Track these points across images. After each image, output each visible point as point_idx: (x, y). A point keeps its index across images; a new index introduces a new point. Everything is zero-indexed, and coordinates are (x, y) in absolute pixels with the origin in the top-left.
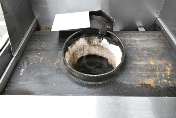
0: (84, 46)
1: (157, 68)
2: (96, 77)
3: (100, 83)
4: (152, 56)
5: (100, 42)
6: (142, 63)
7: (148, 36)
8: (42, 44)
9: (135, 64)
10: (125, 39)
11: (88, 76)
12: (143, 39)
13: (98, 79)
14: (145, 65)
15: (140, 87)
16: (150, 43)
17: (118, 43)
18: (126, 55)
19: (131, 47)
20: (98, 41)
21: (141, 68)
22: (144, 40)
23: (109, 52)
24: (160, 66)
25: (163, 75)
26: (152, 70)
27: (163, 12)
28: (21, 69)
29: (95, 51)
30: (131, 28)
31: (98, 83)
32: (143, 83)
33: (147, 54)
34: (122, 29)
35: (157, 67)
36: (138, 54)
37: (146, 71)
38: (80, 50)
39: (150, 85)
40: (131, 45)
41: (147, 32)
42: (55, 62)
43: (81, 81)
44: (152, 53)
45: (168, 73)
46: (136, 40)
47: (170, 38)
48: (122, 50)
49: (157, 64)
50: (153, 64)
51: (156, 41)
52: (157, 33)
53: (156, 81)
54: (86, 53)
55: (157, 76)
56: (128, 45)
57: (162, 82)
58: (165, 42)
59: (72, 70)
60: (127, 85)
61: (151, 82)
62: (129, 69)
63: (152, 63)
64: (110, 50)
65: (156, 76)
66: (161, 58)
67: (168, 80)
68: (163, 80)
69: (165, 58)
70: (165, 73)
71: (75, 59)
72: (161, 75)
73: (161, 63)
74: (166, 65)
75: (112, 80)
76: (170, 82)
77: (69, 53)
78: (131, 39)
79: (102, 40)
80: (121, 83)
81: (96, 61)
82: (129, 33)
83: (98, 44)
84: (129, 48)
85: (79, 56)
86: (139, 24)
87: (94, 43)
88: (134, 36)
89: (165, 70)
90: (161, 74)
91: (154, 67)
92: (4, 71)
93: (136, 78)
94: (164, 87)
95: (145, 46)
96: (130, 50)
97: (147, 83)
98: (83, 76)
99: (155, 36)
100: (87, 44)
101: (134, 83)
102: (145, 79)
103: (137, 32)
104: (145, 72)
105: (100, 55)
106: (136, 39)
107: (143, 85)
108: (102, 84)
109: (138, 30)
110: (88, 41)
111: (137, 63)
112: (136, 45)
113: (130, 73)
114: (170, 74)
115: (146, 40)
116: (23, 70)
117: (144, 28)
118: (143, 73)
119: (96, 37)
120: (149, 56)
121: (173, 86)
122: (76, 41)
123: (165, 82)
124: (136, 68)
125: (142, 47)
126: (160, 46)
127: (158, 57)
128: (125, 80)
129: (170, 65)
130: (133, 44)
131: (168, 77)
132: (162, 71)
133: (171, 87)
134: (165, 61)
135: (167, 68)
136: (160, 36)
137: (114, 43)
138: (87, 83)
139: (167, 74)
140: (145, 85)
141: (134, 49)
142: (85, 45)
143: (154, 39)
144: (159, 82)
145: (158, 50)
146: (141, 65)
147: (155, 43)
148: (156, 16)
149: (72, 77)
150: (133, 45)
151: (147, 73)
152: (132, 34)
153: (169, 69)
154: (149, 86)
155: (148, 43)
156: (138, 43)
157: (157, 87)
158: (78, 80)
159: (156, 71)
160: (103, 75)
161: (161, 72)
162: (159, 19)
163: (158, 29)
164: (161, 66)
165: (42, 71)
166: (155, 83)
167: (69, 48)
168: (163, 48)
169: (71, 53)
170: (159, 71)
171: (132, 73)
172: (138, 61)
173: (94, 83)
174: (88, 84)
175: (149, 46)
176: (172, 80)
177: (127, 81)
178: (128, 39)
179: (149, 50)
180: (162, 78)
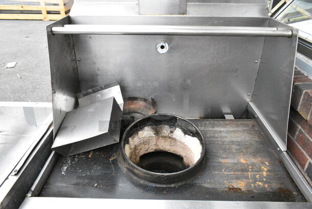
0: (150, 138)
1: (250, 167)
2: (167, 176)
3: (173, 186)
4: (242, 152)
5: (172, 132)
6: (229, 161)
7: (237, 126)
9: (219, 162)
10: (206, 129)
11: (156, 175)
12: (231, 129)
13: (169, 180)
14: (233, 163)
15: (226, 191)
16: (240, 134)
17: (195, 134)
18: (206, 149)
19: (214, 139)
20: (169, 132)
21: (227, 168)
22: (231, 131)
23: (185, 147)
24: (253, 165)
25: (257, 176)
26: (242, 170)
27: (255, 95)
28: (62, 166)
29: (165, 146)
30: (215, 115)
31: (169, 186)
32: (231, 187)
33: (236, 150)
34: (202, 117)
35: (249, 165)
36: (224, 150)
37: (235, 171)
38: (143, 143)
39: (240, 189)
40: (214, 137)
41: (236, 121)
42: (110, 158)
43: (147, 183)
44: (243, 148)
45: (265, 174)
46: (221, 131)
48: (202, 144)
49: (249, 162)
50: (244, 162)
51: (248, 133)
52: (250, 122)
53: (248, 184)
54: (152, 148)
55: (250, 178)
56: (211, 137)
57: (256, 185)
58: (260, 134)
59: (134, 167)
60: (208, 188)
61: (241, 185)
62: (211, 168)
63: (242, 161)
64: (186, 143)
65: (247, 178)
66: (255, 154)
67: (265, 183)
68: (257, 183)
69: (261, 155)
70: (261, 173)
71: (136, 156)
72: (255, 177)
73: (255, 160)
74: (262, 163)
75: (189, 181)
76: (266, 186)
77: (130, 146)
78: (214, 129)
79: (175, 129)
80: (201, 186)
81: (167, 161)
82: (212, 121)
83: (170, 135)
84: (212, 141)
85: (142, 153)
86: (226, 110)
87: (163, 134)
88: (218, 126)
89: (260, 170)
90: (255, 175)
91: (246, 166)
92: (42, 167)
93: (221, 180)
94: (259, 192)
95: (235, 139)
96: (213, 143)
97: (235, 187)
98: (149, 176)
99: (247, 126)
100: (154, 135)
101: (218, 186)
102: (234, 181)
103: (223, 121)
104: (232, 173)
105: (171, 151)
106: (222, 129)
107: (230, 189)
108: (174, 188)
109: (225, 118)
110: (156, 132)
111: (223, 161)
112: (221, 137)
113: (213, 173)
114: (267, 175)
115: (234, 131)
116: (66, 168)
117: (232, 116)
118: (231, 173)
119: (167, 126)
120: (239, 151)
121: (270, 190)
122: (140, 131)
123: (261, 186)
124: (221, 166)
125: (229, 140)
126: (254, 139)
127: (250, 153)
128: (206, 182)
129: (267, 164)
130: (217, 135)
131: (264, 179)
132: (256, 171)
133: (267, 192)
134: (260, 159)
135: (263, 167)
136: (253, 126)
137: (191, 135)
138: (154, 185)
139: (262, 174)
140: (234, 189)
141: (219, 143)
142: (152, 137)
143: (245, 130)
144: (253, 185)
145: (251, 144)
146: (228, 163)
147: (247, 135)
148: (248, 99)
149: (135, 178)
150: (217, 138)
151: (236, 173)
152: (216, 122)
153: (265, 169)
154: (238, 190)
155: (237, 135)
156: (223, 134)
157: (249, 191)
158: (142, 182)
159: (248, 171)
160: (177, 174)
161: (255, 173)
162: (252, 104)
163: (251, 117)
164: (256, 165)
165: (92, 169)
166: (246, 186)
167: (130, 139)
168: (257, 142)
169: (133, 147)
170: (253, 171)
171: (216, 173)
172: (224, 158)
173: (164, 186)
174: (156, 187)
175: (239, 139)
176: (269, 183)
177: (208, 183)
178: (211, 129)
179: (239, 144)
180: (256, 180)
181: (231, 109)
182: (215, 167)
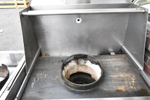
0: (74, 66)
1: (126, 79)
2: (85, 86)
3: (88, 90)
4: (121, 71)
5: (85, 63)
6: (115, 76)
7: (117, 58)
8: (45, 66)
9: (110, 77)
10: (102, 60)
11: (80, 86)
12: (114, 60)
13: (86, 88)
14: (117, 77)
15: (115, 92)
16: (119, 62)
17: (97, 63)
18: (103, 71)
19: (107, 65)
20: (84, 62)
21: (115, 80)
22: (115, 61)
23: (92, 70)
24: (127, 77)
25: (130, 83)
26: (122, 81)
27: (125, 42)
28: (31, 83)
29: (82, 69)
30: (105, 53)
31: (86, 91)
32: (117, 89)
33: (118, 70)
34: (99, 54)
35: (125, 78)
36: (112, 70)
37: (119, 81)
38: (71, 69)
39: (122, 91)
40: (106, 64)
41: (117, 55)
42: (55, 77)
43: (75, 90)
44: (121, 69)
45: (133, 82)
46: (109, 61)
47: (131, 58)
48: (101, 68)
49: (125, 76)
50: (123, 76)
51: (123, 61)
52: (123, 56)
53: (126, 88)
54: (75, 71)
55: (126, 84)
56: (105, 64)
57: (130, 88)
58: (129, 61)
59: (68, 82)
60: (106, 91)
61: (122, 88)
62: (107, 80)
63: (122, 76)
64: (92, 68)
65: (125, 84)
66: (128, 72)
67: (134, 86)
68: (130, 87)
69: (130, 72)
70: (131, 82)
71: (68, 75)
72: (129, 84)
73: (128, 75)
74: (131, 77)
75: (96, 88)
76: (135, 88)
78: (106, 60)
79: (87, 61)
80: (102, 90)
81: (83, 77)
82: (105, 56)
83: (84, 64)
84: (106, 66)
85: (71, 73)
86: (110, 50)
87: (81, 64)
88: (108, 58)
89: (131, 80)
90: (128, 83)
91: (124, 78)
92: (21, 84)
93: (112, 86)
94: (131, 91)
95: (117, 65)
96: (106, 67)
97: (120, 89)
98: (76, 86)
99: (122, 57)
100: (76, 65)
101: (111, 90)
102: (118, 87)
103: (110, 56)
104: (117, 82)
105: (85, 72)
106: (110, 60)
107: (117, 91)
108: (89, 91)
109: (110, 54)
110: (77, 63)
111: (112, 76)
112: (110, 64)
113: (108, 83)
114: (134, 82)
115: (116, 61)
116: (33, 84)
117: (114, 53)
118: (116, 82)
119: (83, 60)
120: (120, 71)
121: (137, 90)
122: (69, 63)
123: (132, 88)
124: (111, 79)
125: (114, 65)
126: (126, 64)
127: (125, 72)
128: (105, 88)
129: (134, 77)
130: (108, 63)
131: (134, 85)
132: (129, 81)
133: (136, 91)
134: (130, 74)
135: (132, 79)
136: (125, 57)
137: (95, 64)
138: (79, 91)
139: (132, 82)
140: (119, 90)
141: (109, 67)
142: (75, 65)
143: (121, 60)
144: (128, 88)
145: (125, 67)
146: (115, 77)
147: (123, 62)
148: (121, 45)
149: (69, 87)
150: (108, 64)
151: (119, 82)
152: (107, 57)
153: (133, 80)
154: (121, 91)
155: (117, 62)
156: (111, 63)
157: (127, 91)
158: (72, 89)
159: (125, 81)
160: (90, 85)
161: (129, 82)
162: (123, 47)
163: (123, 53)
164: (128, 78)
165: (47, 84)
166: (125, 89)
167: (65, 67)
168: (128, 65)
169: (66, 71)
170: (127, 81)
171: (109, 83)
172: (112, 75)
173: (84, 91)
174: (80, 92)
175: (119, 65)
176: (136, 86)
178: (104, 60)
179: (119, 67)
180: (129, 86)
181: (113, 49)
182: (108, 79)
